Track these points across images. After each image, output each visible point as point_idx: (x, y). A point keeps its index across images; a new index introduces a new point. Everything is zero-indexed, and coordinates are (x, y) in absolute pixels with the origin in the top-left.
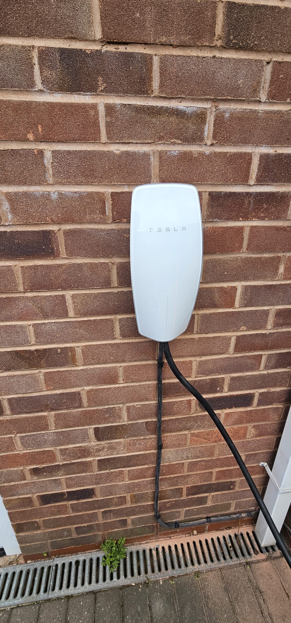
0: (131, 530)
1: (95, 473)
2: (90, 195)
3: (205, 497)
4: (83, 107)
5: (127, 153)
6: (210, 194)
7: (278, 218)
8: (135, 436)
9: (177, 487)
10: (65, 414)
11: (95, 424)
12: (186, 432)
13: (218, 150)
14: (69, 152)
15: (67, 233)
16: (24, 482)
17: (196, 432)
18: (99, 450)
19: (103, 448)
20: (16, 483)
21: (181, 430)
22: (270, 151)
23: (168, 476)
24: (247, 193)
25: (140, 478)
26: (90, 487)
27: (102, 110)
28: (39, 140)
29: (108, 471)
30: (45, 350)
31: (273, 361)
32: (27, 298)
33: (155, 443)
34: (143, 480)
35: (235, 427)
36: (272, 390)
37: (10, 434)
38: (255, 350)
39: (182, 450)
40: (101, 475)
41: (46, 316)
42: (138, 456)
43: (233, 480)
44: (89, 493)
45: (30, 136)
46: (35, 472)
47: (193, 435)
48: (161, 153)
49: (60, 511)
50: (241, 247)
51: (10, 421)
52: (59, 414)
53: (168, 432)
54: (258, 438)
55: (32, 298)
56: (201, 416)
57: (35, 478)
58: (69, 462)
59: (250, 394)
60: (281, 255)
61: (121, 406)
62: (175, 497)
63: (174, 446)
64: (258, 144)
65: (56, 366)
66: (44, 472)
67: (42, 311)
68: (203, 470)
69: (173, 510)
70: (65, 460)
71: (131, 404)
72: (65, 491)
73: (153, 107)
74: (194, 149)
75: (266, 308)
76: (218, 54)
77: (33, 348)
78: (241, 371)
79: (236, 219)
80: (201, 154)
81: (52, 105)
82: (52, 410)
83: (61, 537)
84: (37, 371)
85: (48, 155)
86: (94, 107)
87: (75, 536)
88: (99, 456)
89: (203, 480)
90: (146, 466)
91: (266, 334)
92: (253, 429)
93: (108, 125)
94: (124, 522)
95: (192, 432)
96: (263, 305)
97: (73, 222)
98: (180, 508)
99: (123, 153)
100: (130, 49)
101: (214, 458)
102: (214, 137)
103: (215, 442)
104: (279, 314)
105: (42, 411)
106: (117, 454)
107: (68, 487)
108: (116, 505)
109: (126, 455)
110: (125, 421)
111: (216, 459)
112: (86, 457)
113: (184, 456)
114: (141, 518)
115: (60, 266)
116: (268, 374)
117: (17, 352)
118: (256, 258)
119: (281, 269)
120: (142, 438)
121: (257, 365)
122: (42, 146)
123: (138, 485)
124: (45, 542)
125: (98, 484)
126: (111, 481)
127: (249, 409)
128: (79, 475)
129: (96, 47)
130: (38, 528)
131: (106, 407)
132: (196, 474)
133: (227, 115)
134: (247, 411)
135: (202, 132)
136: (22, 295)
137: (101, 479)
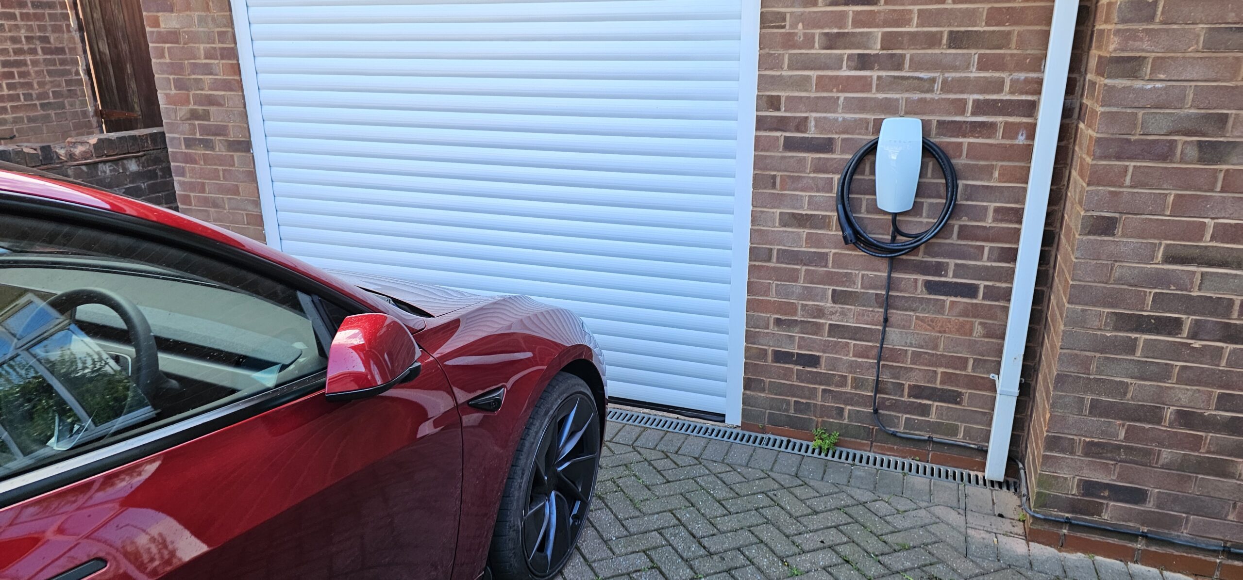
0: (847, 426)
1: (824, 339)
2: (861, 119)
3: (928, 405)
4: (865, 77)
5: (886, 98)
6: (938, 121)
7: (989, 138)
8: (864, 306)
9: (898, 381)
10: (813, 271)
11: (833, 286)
12: (912, 313)
13: (944, 96)
14: (853, 98)
15: (843, 140)
16: (766, 331)
17: (921, 315)
18: (832, 313)
19: (836, 312)
20: (760, 330)
21: (906, 310)
22: (981, 97)
23: (891, 364)
24: (964, 122)
25: (863, 357)
26: (817, 354)
27: (875, 78)
28: (838, 91)
29: (835, 339)
30: (812, 215)
31: (996, 254)
32: (810, 177)
33: (882, 319)
34: (866, 360)
35: (961, 319)
36: (998, 284)
37: (770, 279)
38: (977, 240)
39: (906, 333)
40: (829, 342)
41: (818, 191)
42: (865, 329)
43: (960, 390)
44: (814, 361)
45: (835, 90)
46: (778, 322)
47: (918, 318)
48: (907, 99)
49: (787, 374)
50: (960, 156)
51: (774, 268)
52: (808, 270)
53: (894, 309)
54: (986, 340)
55: (813, 178)
56: (927, 298)
57: (776, 329)
58: (805, 320)
59: (974, 284)
60: (994, 163)
61: (857, 272)
62: (895, 395)
63: (898, 326)
64: (972, 93)
65: (816, 228)
66: (784, 325)
67: (817, 186)
68: (926, 365)
69: (892, 413)
70: (803, 316)
71: (866, 273)
72: (796, 351)
73: (904, 76)
74: (928, 96)
75: (985, 204)
76: (944, 51)
77: (804, 213)
78: (964, 259)
79: (958, 136)
80: (933, 99)
81: (849, 77)
82: (805, 265)
83: (780, 410)
84: (802, 230)
85: (841, 99)
86: (871, 77)
87: (792, 412)
88: (831, 320)
89: (926, 380)
90: (871, 344)
91: (986, 227)
92: (979, 327)
93: (877, 85)
94: (841, 411)
95: (918, 314)
96: (982, 201)
97: (848, 133)
98: (899, 412)
99: (883, 98)
100: (894, 52)
101: (939, 353)
102: (941, 90)
103: (940, 332)
104: (997, 210)
105: (797, 264)
106: (847, 322)
107: (799, 348)
108: (837, 386)
109: (854, 325)
110: (858, 288)
111: (940, 355)
112: (820, 318)
113: (908, 341)
114: (858, 411)
115: (835, 159)
116: (992, 266)
117: (793, 214)
118: (973, 164)
119: (996, 174)
120: (871, 309)
121: (980, 254)
122: (839, 94)
123: (860, 365)
124: (764, 410)
125: (824, 352)
126: (836, 353)
127: (975, 301)
128: (811, 336)
129: (877, 52)
130: (763, 390)
131: (846, 271)
132: (920, 370)
133: (950, 79)
134: (972, 304)
135: (934, 87)
136: (807, 175)
137: (828, 346)
